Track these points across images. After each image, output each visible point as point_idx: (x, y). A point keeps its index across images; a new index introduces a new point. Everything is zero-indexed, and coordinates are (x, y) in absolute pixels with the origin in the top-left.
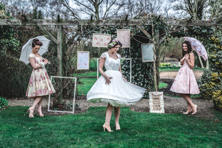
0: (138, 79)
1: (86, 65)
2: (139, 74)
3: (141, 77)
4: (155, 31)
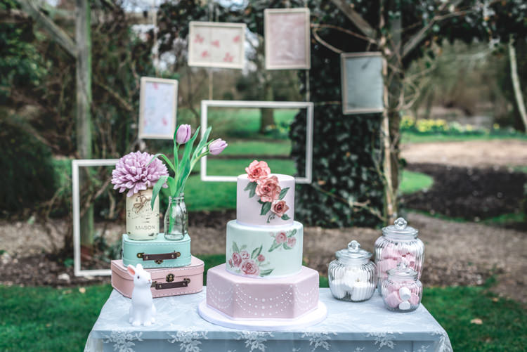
0: (340, 169)
1: (165, 123)
2: (344, 153)
3: (349, 160)
4: (391, 13)
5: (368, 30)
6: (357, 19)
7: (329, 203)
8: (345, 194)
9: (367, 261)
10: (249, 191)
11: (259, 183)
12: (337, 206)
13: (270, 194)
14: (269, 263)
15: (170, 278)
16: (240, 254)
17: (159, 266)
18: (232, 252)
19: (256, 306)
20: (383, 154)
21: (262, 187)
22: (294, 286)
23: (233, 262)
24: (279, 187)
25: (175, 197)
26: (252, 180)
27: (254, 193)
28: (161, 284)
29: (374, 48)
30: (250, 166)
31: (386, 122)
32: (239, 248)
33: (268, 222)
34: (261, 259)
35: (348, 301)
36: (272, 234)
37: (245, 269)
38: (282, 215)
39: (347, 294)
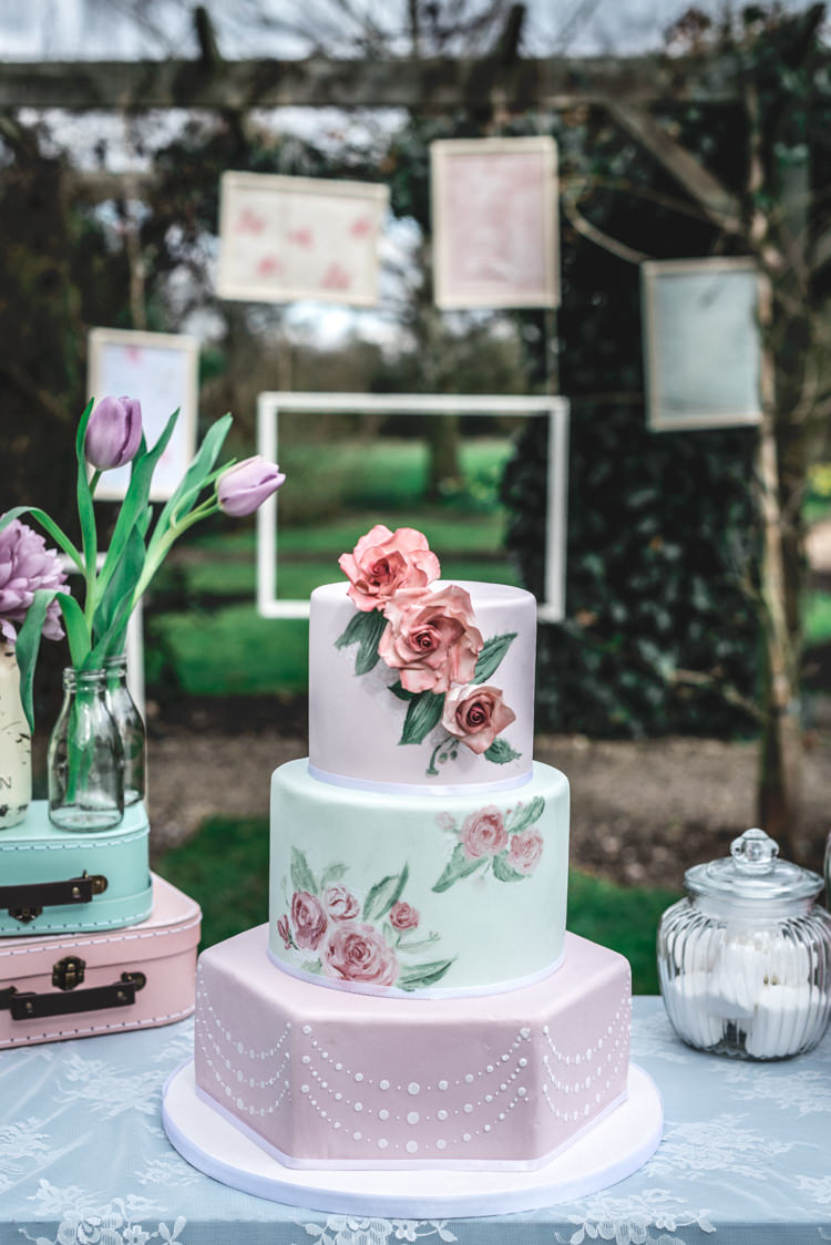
0: (636, 583)
2: (645, 540)
3: (660, 560)
4: (781, 151)
5: (716, 200)
6: (688, 168)
7: (607, 673)
8: (649, 650)
9: (802, 910)
10: (356, 646)
11: (393, 614)
12: (628, 679)
13: (437, 658)
14: (434, 937)
15: (70, 970)
16: (324, 899)
17: (27, 929)
18: (291, 891)
19: (384, 1114)
20: (760, 541)
21: (405, 632)
22: (536, 1030)
23: (294, 930)
24: (477, 633)
25: (86, 669)
26: (366, 605)
27: (375, 658)
28: (31, 997)
29: (737, 247)
30: (359, 549)
31: (768, 452)
32: (318, 874)
33: (432, 771)
34: (403, 919)
35: (737, 1058)
36: (446, 821)
37: (339, 960)
38: (486, 745)
39: (731, 1027)
